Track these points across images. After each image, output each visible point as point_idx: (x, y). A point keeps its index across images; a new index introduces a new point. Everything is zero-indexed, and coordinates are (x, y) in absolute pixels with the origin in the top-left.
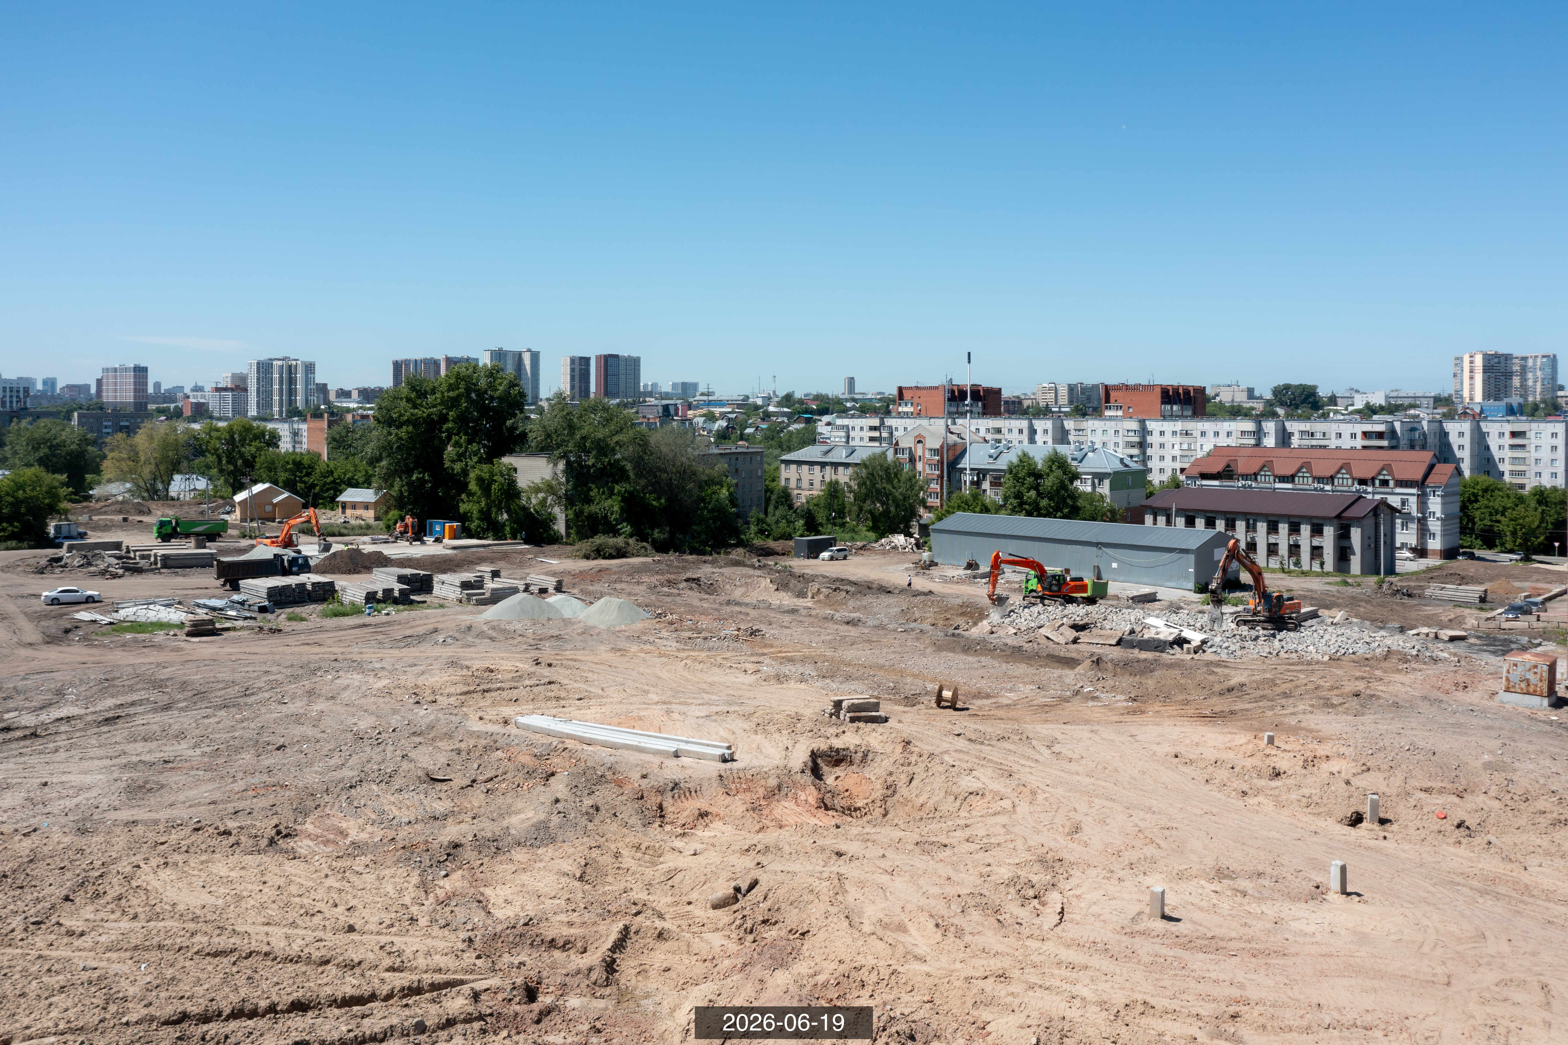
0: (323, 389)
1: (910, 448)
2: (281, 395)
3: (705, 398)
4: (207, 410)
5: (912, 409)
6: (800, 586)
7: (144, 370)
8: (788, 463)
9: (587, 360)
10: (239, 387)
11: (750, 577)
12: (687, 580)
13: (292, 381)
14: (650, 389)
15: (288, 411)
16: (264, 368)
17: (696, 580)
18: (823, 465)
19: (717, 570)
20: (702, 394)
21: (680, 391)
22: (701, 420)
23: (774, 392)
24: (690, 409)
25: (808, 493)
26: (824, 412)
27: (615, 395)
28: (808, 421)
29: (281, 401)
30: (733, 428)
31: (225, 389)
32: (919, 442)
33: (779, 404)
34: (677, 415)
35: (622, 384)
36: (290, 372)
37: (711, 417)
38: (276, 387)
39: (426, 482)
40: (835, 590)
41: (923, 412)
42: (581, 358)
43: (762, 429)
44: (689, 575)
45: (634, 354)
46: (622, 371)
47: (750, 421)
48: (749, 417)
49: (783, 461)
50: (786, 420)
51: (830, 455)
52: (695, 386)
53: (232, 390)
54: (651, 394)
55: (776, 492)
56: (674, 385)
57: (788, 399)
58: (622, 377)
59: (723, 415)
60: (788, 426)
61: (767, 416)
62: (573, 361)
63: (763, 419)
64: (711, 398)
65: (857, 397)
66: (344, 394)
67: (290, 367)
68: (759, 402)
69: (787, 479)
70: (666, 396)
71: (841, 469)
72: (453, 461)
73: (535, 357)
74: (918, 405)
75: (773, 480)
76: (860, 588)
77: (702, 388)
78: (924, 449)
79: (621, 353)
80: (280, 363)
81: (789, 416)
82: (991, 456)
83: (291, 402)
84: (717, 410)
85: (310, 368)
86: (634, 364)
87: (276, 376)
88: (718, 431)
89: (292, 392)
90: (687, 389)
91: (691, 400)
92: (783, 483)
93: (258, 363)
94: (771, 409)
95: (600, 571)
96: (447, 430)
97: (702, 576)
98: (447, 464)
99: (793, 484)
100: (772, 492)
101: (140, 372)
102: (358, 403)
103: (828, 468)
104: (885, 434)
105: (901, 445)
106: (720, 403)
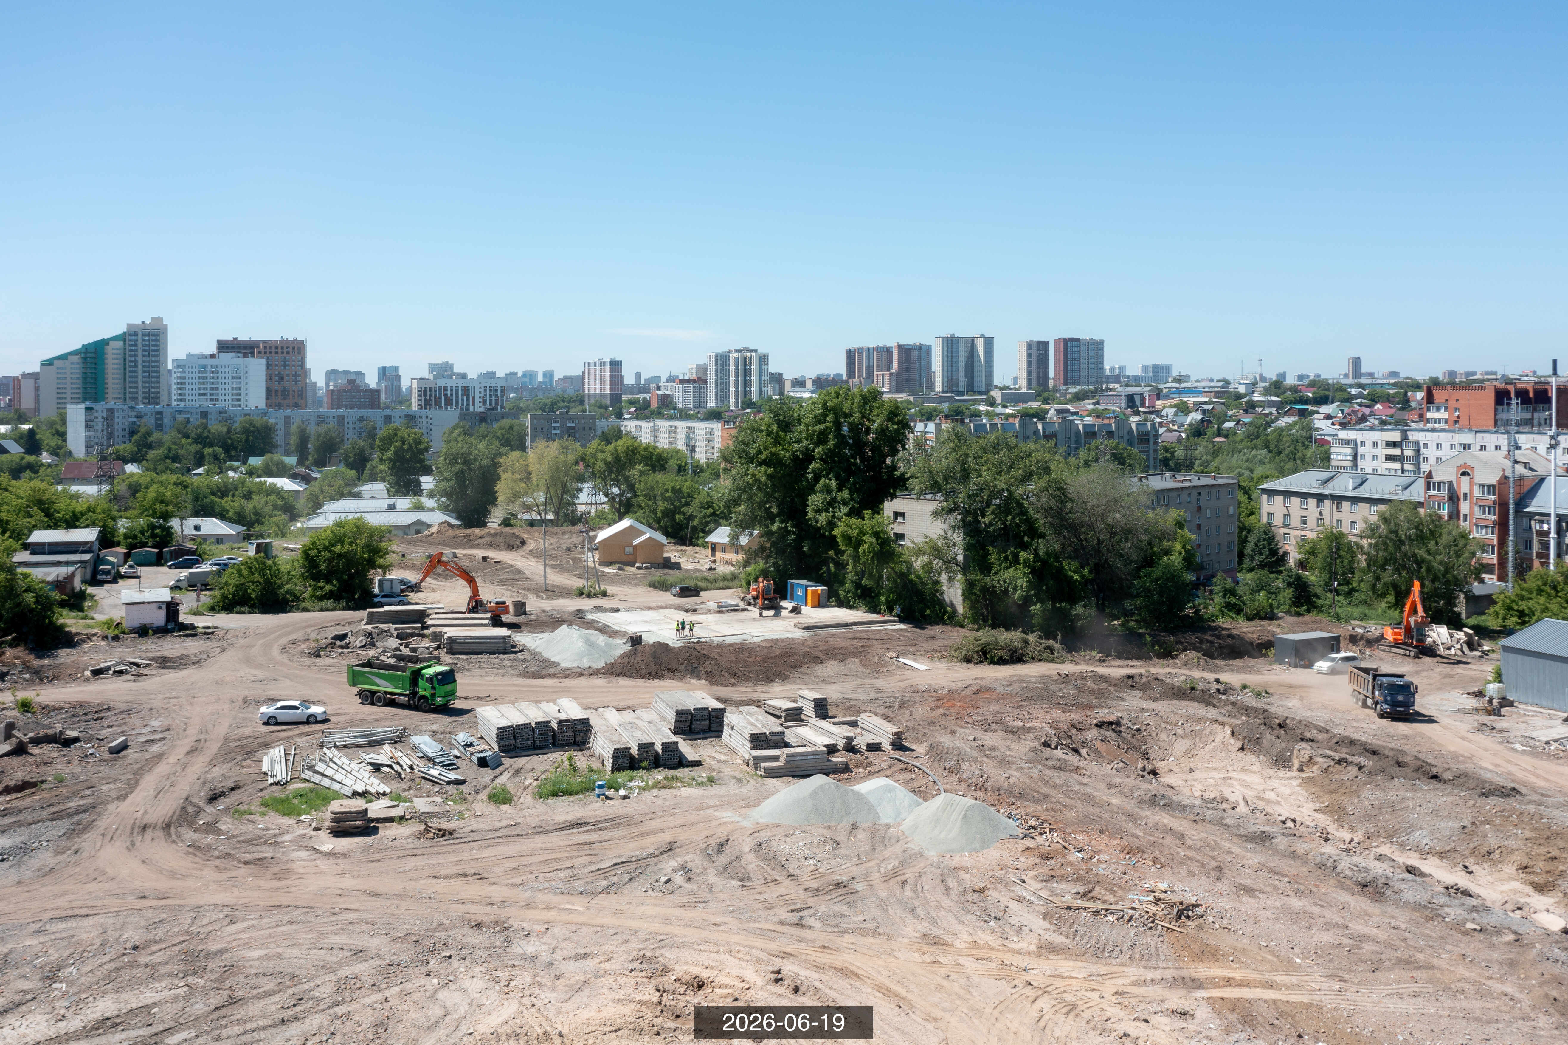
0: (778, 379)
1: (1450, 483)
2: (737, 387)
3: (1176, 385)
4: (672, 402)
5: (1446, 416)
6: (1280, 745)
7: (619, 363)
8: (1271, 493)
9: (1045, 344)
10: (700, 381)
11: (1199, 720)
12: (1099, 725)
13: (747, 372)
14: (1116, 373)
15: (743, 403)
16: (722, 360)
17: (1114, 725)
18: (1320, 498)
19: (1149, 705)
20: (1175, 380)
21: (1151, 375)
22: (1170, 412)
23: (1261, 376)
24: (1159, 399)
25: (1299, 533)
26: (1322, 400)
27: (1076, 382)
28: (1303, 413)
29: (737, 392)
30: (1209, 422)
31: (688, 381)
32: (1464, 474)
33: (1267, 392)
34: (1143, 405)
35: (1083, 371)
36: (745, 364)
37: (1183, 409)
38: (732, 378)
39: (789, 533)
40: (1339, 762)
41: (1463, 421)
42: (1039, 343)
43: (1245, 424)
44: (1105, 714)
45: (1097, 337)
46: (1084, 356)
47: (1230, 413)
48: (1228, 407)
49: (1265, 491)
50: (1274, 410)
51: (1330, 485)
52: (1168, 369)
53: (694, 381)
54: (1116, 379)
55: (1255, 530)
56: (1144, 368)
57: (1277, 386)
58: (1084, 363)
59: (1198, 406)
60: (1277, 419)
61: (1251, 406)
62: (1030, 345)
63: (1246, 411)
64: (1183, 385)
65: (1364, 381)
66: (799, 383)
67: (745, 358)
68: (1242, 390)
69: (1270, 514)
70: (1136, 381)
71: (1346, 505)
72: (818, 511)
73: (989, 342)
74: (1455, 409)
75: (1252, 513)
76: (1383, 763)
77: (1175, 373)
78: (1471, 484)
79: (1082, 337)
80: (736, 355)
81: (1279, 406)
83: (746, 393)
84: (1191, 400)
85: (764, 360)
86: (1097, 347)
87: (732, 368)
88: (1191, 425)
89: (747, 384)
90: (1159, 372)
91: (1161, 386)
92: (1264, 520)
93: (716, 356)
94: (1257, 397)
95: (978, 692)
96: (813, 471)
97: (1125, 715)
98: (810, 515)
99: (1278, 520)
100: (1249, 531)
101: (616, 365)
102: (812, 392)
103: (1328, 503)
104: (1408, 452)
105: (1436, 477)
106: (1194, 391)
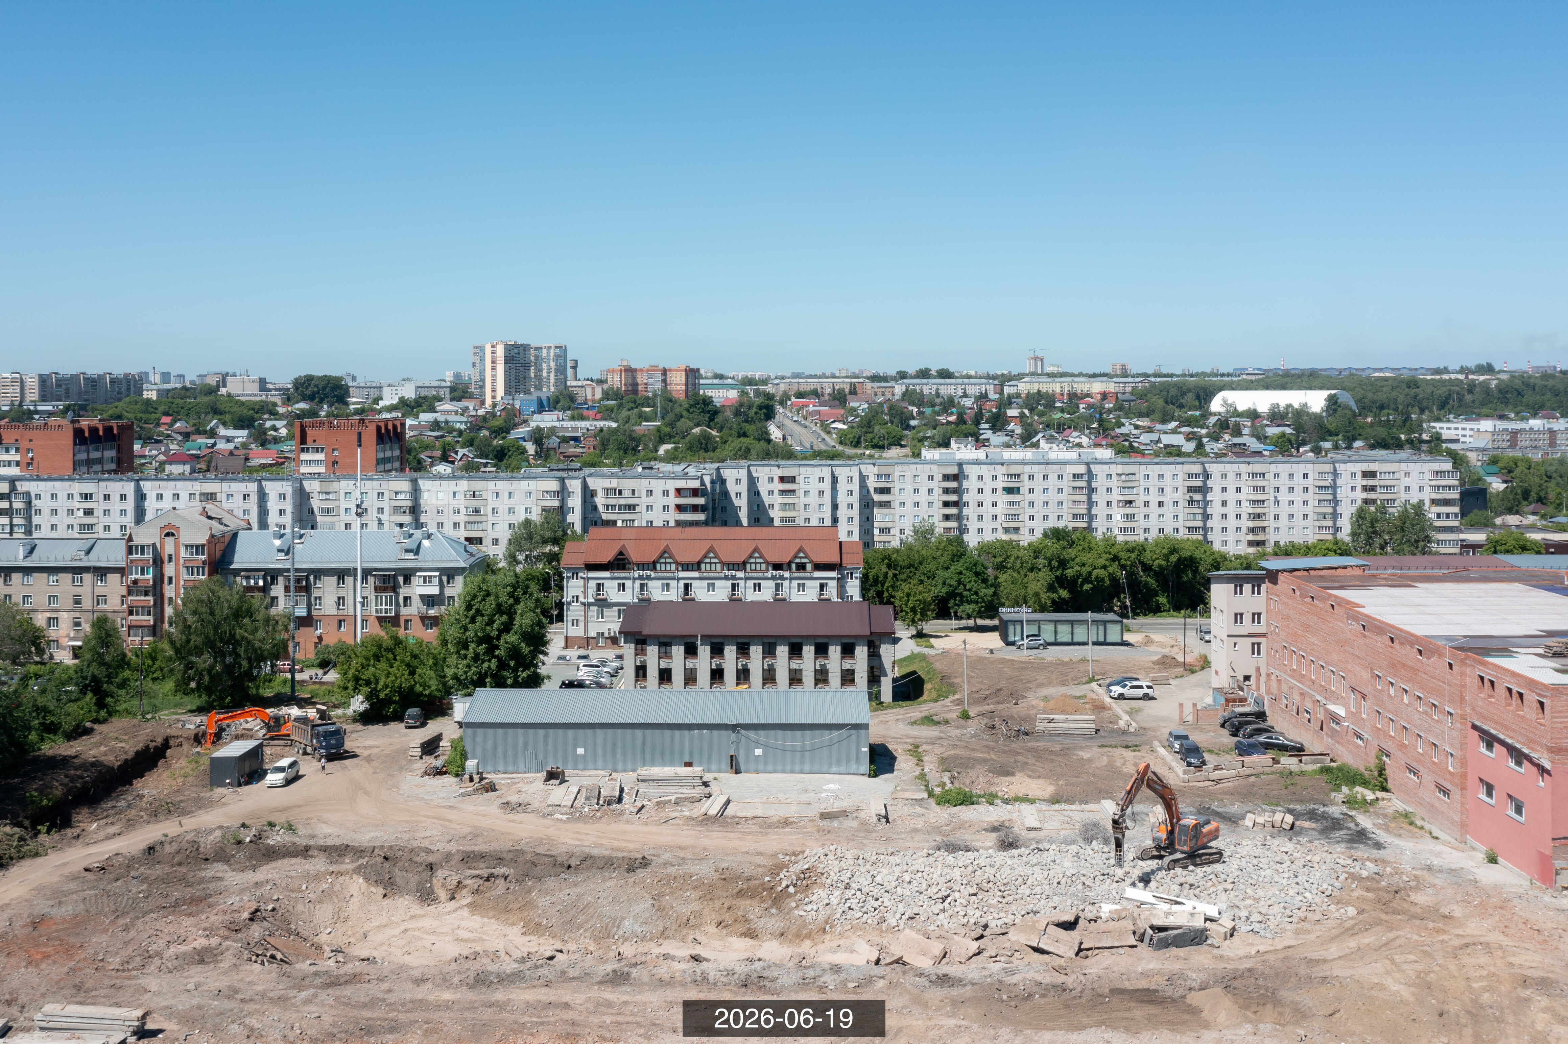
1: (154, 545)
5: (17, 457)
32: (167, 535)
41: (39, 461)
74: (28, 451)
78: (177, 545)
82: (280, 551)
105: (138, 540)
